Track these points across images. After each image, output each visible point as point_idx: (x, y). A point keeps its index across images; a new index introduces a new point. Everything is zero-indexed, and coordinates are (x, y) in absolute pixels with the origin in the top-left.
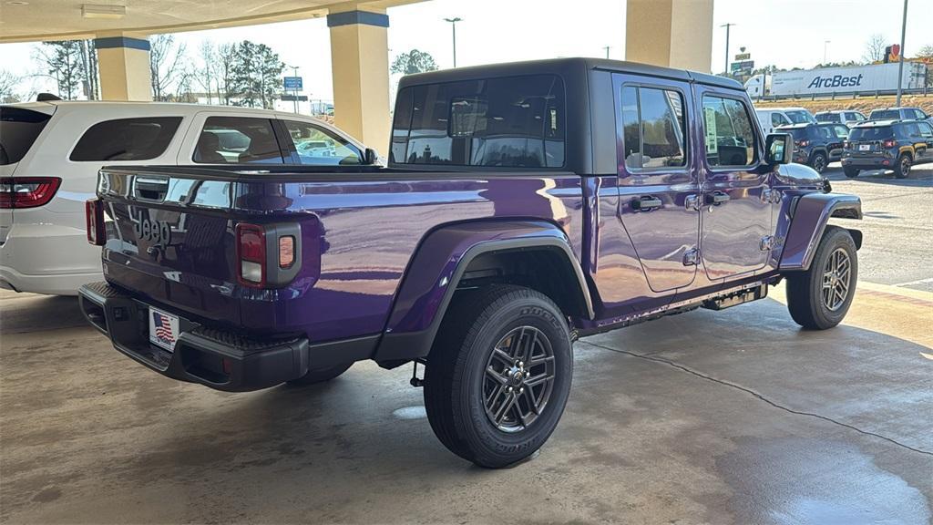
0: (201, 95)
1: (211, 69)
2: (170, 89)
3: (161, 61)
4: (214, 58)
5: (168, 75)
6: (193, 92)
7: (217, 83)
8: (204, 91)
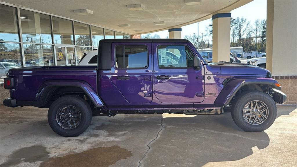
0: (254, 37)
1: (258, 29)
2: (244, 36)
3: (241, 28)
4: (259, 25)
5: (244, 32)
6: (251, 36)
7: (259, 33)
8: (255, 36)
